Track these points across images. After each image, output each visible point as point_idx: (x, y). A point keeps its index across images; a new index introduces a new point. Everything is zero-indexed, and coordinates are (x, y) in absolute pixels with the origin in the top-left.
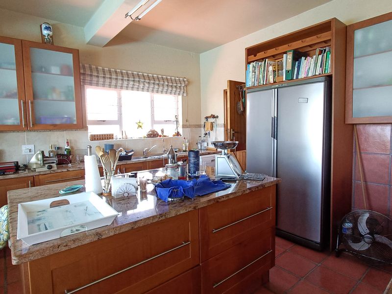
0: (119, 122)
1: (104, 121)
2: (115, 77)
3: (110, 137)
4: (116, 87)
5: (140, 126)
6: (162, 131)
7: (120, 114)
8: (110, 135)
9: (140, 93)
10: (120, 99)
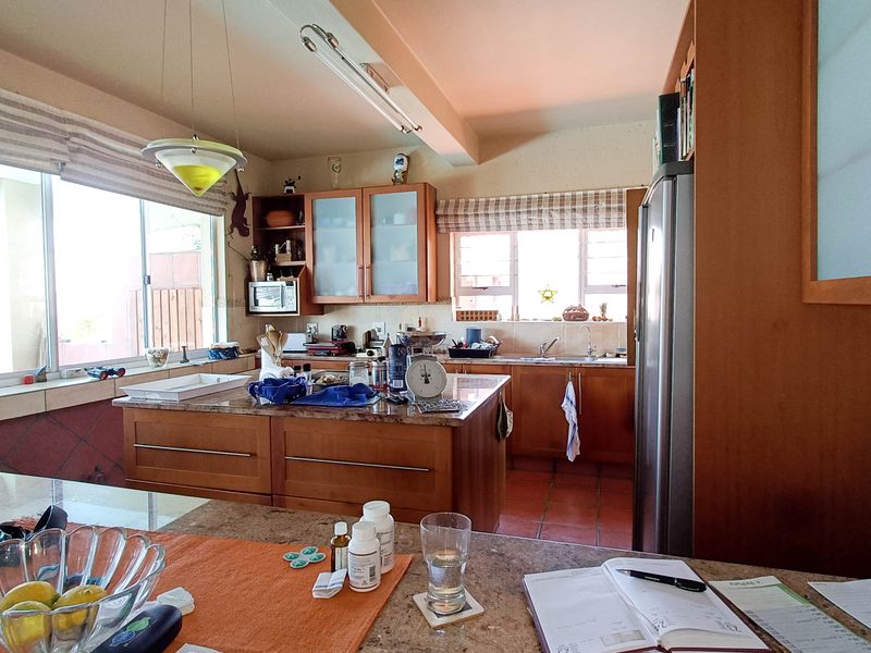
0: (513, 290)
1: (484, 288)
2: (504, 211)
3: (491, 315)
4: (509, 227)
5: (547, 298)
6: (603, 308)
7: (514, 275)
8: (491, 313)
9: (557, 233)
10: (514, 248)
